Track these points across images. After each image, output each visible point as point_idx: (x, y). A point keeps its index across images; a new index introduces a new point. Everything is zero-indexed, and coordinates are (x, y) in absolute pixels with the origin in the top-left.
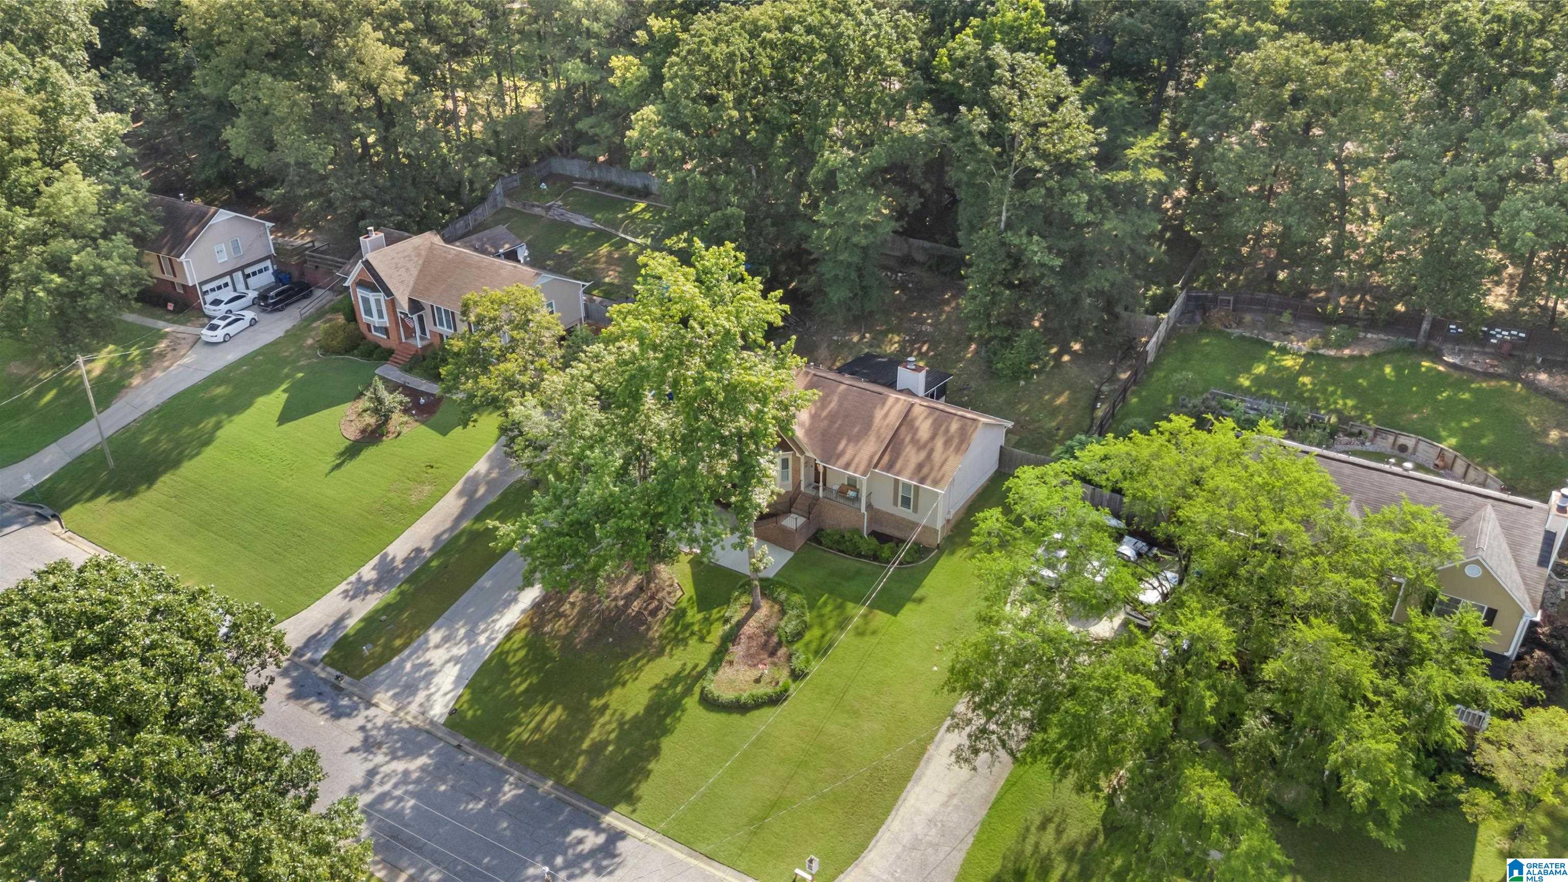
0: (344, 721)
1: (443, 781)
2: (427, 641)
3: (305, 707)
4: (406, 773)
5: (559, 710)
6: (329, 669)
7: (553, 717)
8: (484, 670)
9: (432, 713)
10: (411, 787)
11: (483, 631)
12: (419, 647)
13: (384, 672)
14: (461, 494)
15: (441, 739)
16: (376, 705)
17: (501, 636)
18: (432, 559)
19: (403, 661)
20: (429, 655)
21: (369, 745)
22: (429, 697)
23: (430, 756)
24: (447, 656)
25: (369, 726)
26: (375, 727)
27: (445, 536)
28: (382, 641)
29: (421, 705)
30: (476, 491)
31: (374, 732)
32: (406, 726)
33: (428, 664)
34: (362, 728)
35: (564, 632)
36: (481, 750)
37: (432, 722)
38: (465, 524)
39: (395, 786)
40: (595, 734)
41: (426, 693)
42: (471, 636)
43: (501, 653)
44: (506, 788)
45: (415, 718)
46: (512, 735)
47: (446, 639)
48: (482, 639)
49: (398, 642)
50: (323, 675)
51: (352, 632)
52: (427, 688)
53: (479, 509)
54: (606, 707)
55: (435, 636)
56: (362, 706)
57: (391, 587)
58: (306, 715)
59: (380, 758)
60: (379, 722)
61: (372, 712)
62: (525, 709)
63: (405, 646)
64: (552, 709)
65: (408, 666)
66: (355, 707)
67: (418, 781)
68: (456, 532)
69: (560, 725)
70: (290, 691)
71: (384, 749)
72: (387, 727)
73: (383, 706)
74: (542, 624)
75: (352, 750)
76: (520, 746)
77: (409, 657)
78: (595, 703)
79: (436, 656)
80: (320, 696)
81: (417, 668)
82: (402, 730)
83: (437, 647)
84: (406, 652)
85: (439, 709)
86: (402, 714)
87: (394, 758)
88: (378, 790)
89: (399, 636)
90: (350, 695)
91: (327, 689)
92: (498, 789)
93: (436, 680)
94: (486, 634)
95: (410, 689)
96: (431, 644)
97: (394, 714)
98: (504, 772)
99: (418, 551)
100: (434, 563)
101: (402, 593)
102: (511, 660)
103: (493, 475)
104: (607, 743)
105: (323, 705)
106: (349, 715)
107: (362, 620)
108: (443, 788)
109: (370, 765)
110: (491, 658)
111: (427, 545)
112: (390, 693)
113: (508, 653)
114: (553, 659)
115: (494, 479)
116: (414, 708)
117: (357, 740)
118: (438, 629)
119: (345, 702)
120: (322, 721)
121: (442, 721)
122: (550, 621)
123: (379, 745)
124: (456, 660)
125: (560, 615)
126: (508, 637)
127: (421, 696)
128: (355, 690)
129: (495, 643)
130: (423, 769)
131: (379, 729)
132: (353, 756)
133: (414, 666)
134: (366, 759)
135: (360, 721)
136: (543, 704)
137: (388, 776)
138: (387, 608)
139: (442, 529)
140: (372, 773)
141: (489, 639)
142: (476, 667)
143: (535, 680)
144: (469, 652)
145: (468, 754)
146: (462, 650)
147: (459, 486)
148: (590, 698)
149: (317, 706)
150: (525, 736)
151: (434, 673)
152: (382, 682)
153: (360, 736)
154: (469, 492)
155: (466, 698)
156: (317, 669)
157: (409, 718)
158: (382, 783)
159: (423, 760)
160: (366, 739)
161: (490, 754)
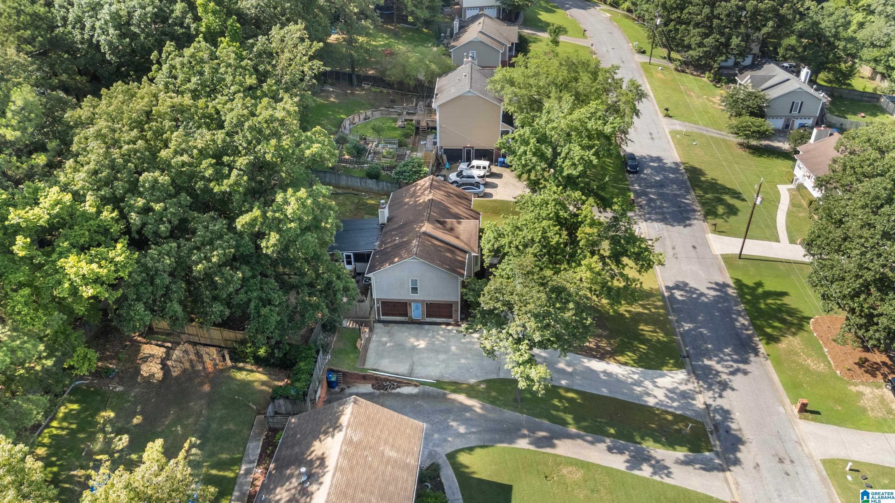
0: (726, 407)
1: (707, 348)
2: (657, 403)
3: (740, 430)
4: (718, 362)
5: (641, 327)
6: (713, 443)
7: (645, 328)
8: (648, 367)
9: (685, 377)
10: (722, 356)
11: (632, 378)
12: (662, 405)
13: (688, 413)
14: (553, 446)
15: (692, 365)
16: (705, 403)
17: (628, 368)
18: (609, 436)
19: (675, 408)
20: (663, 398)
21: (724, 386)
22: (680, 384)
23: (703, 362)
24: (656, 389)
25: (717, 395)
26: (715, 392)
27: (589, 438)
28: (676, 427)
29: (686, 384)
30: (544, 437)
31: (717, 390)
32: (701, 383)
33: (667, 396)
34: (721, 396)
35: (605, 341)
36: (681, 348)
37: (689, 374)
38: (573, 430)
39: (727, 361)
40: (641, 310)
41: (679, 387)
42: (638, 383)
43: (635, 363)
44: (687, 328)
45: (693, 383)
46: (665, 339)
47: (649, 395)
48: (636, 377)
49: (670, 418)
50: (718, 443)
51: (685, 449)
52: (677, 388)
53: (557, 427)
54: (626, 311)
55: (651, 402)
56: (712, 409)
57: (643, 449)
58: (743, 425)
59: (724, 377)
60: (710, 393)
61: (710, 402)
62: (651, 340)
63: (668, 413)
64: (643, 330)
65: (675, 404)
66: (716, 411)
67: (716, 356)
68: (582, 433)
69: (647, 324)
70: (741, 447)
71: (719, 379)
72: (709, 388)
73: (702, 401)
74: (607, 352)
75: (733, 389)
76: (666, 334)
77: (671, 407)
78: (627, 315)
79: (660, 394)
80: (728, 430)
81: (673, 400)
82: (704, 382)
83: (655, 397)
84: (670, 410)
85: (681, 375)
86: (698, 390)
87: (718, 372)
88: (735, 365)
89: (666, 419)
90: (713, 419)
91: (722, 432)
92: (690, 330)
93: (670, 387)
94: (632, 376)
95: (684, 395)
96: (656, 400)
97: (700, 392)
98: (681, 334)
99: (610, 449)
100: (612, 431)
101: (643, 439)
102: (635, 357)
103: (526, 432)
104: (640, 305)
105: (729, 424)
106: (722, 408)
107: (675, 449)
108: (710, 346)
109: (731, 377)
110: (642, 367)
111: (602, 446)
112: (694, 402)
113: (633, 360)
114: (621, 340)
115: (529, 430)
116: (690, 386)
117: (727, 393)
118: (646, 402)
119: (718, 417)
120: (737, 415)
121: (684, 370)
122: (604, 349)
123: (720, 383)
124: (654, 383)
125: (598, 347)
126: (626, 364)
127: (683, 388)
128: (708, 420)
129: (633, 369)
130: (710, 359)
131: (713, 390)
132: (735, 387)
133: (673, 402)
134: (730, 381)
135: (719, 402)
136: (643, 335)
137: (726, 367)
138: (657, 441)
139: (586, 444)
140: (733, 373)
141: (634, 373)
142: (650, 372)
143: (636, 343)
144: (646, 379)
145: (687, 351)
146: (647, 383)
147: (548, 450)
148: (627, 318)
149: (733, 426)
150: (662, 335)
151: (668, 390)
152: (693, 410)
153: (724, 393)
154: (548, 442)
155: (666, 368)
156: (718, 449)
157: (696, 385)
158: (732, 366)
159: (707, 362)
160: (724, 389)
161: (679, 344)
